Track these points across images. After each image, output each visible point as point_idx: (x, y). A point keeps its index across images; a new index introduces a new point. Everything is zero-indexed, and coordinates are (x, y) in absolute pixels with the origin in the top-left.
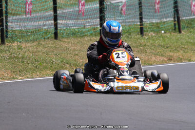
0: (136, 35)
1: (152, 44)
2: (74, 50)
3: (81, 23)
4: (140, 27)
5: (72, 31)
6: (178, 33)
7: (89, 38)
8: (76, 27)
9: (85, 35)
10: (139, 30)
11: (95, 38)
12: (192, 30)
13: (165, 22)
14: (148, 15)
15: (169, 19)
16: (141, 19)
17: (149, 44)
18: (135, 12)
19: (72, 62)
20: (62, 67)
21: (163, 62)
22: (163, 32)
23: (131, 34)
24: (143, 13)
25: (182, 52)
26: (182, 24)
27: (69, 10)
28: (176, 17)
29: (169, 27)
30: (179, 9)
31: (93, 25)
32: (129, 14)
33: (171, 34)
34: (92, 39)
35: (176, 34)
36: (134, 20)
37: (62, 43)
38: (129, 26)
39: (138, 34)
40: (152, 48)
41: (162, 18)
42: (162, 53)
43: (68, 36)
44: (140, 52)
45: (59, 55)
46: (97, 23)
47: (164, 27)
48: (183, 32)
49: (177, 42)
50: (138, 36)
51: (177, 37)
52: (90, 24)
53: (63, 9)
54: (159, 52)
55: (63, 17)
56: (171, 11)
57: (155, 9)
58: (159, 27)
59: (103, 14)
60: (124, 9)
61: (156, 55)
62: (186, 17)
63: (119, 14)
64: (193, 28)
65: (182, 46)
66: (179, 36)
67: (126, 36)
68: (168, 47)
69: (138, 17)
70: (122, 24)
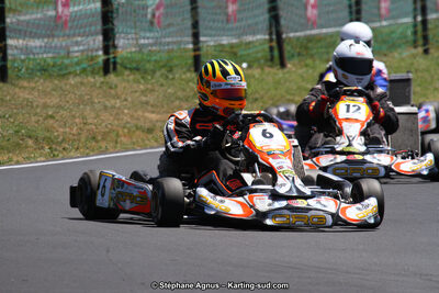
0: (185, 73)
2: (45, 106)
3: (61, 46)
4: (192, 54)
5: (39, 64)
6: (278, 67)
7: (78, 79)
8: (50, 55)
9: (70, 73)
10: (191, 61)
11: (92, 80)
12: (309, 61)
13: (250, 43)
14: (211, 28)
15: (259, 37)
16: (196, 36)
18: (183, 20)
19: (41, 134)
20: (18, 144)
23: (175, 70)
24: (201, 23)
26: (287, 48)
27: (34, 16)
28: (274, 33)
29: (259, 55)
30: (281, 13)
31: (88, 50)
32: (169, 25)
33: (262, 69)
34: (85, 81)
35: (274, 70)
36: (179, 39)
37: (17, 90)
38: (169, 51)
39: (189, 70)
41: (242, 34)
43: (31, 74)
45: (10, 117)
46: (96, 46)
47: (248, 55)
48: (289, 66)
49: (276, 89)
50: (188, 75)
51: (277, 77)
52: (81, 48)
53: (20, 13)
55: (20, 31)
56: (261, 18)
57: (227, 14)
58: (235, 55)
59: (110, 26)
60: (157, 14)
62: (296, 31)
63: (146, 25)
64: (312, 56)
65: (288, 97)
66: (281, 75)
67: (162, 75)
68: (256, 100)
69: (190, 32)
70: (154, 48)
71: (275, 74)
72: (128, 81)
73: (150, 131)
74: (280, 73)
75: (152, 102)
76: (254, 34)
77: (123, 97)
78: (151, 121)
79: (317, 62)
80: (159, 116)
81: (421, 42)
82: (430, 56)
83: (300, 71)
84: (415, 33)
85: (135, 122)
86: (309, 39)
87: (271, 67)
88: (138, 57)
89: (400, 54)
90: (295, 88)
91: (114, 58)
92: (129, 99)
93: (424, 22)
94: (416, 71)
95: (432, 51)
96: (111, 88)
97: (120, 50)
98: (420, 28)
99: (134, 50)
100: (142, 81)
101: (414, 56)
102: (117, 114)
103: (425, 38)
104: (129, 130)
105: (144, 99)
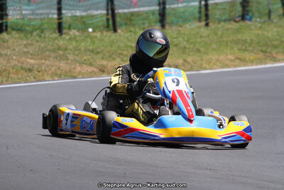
0: (51, 34)
1: (75, 47)
4: (57, 21)
6: (112, 31)
10: (55, 26)
12: (132, 29)
13: (94, 16)
14: (69, 5)
15: (99, 12)
16: (59, 10)
17: (71, 47)
21: (91, 74)
22: (90, 30)
23: (45, 32)
24: (63, 1)
25: (118, 60)
26: (118, 19)
28: (110, 9)
29: (100, 24)
32: (42, 2)
33: (102, 33)
35: (109, 34)
36: (48, 11)
38: (41, 19)
39: (55, 32)
40: (77, 53)
41: (89, 9)
42: (91, 61)
44: (59, 59)
47: (92, 24)
48: (119, 31)
49: (112, 46)
50: (54, 35)
51: (111, 39)
54: (85, 60)
58: (84, 23)
59: (4, 1)
61: (81, 64)
62: (124, 8)
63: (26, 1)
64: (134, 26)
65: (119, 51)
66: (114, 37)
67: (37, 35)
68: (99, 53)
69: (56, 7)
70: (32, 17)
71: (110, 36)
72: (15, 39)
73: (30, 70)
74: (113, 36)
75: (31, 52)
76: (97, 9)
77: (12, 48)
78: (31, 65)
79: (137, 29)
80: (36, 62)
81: (204, 18)
82: (209, 28)
83: (126, 35)
84: (200, 12)
85: (20, 65)
86: (132, 14)
87: (107, 31)
88: (21, 22)
89: (190, 25)
90: (124, 45)
91: (6, 22)
92: (17, 50)
93: (206, 5)
94: (201, 37)
95: (210, 24)
96: (4, 42)
97: (10, 17)
98: (203, 9)
99: (18, 17)
100: (24, 38)
101: (200, 27)
102: (9, 59)
103: (207, 16)
104: (17, 70)
105: (26, 50)
